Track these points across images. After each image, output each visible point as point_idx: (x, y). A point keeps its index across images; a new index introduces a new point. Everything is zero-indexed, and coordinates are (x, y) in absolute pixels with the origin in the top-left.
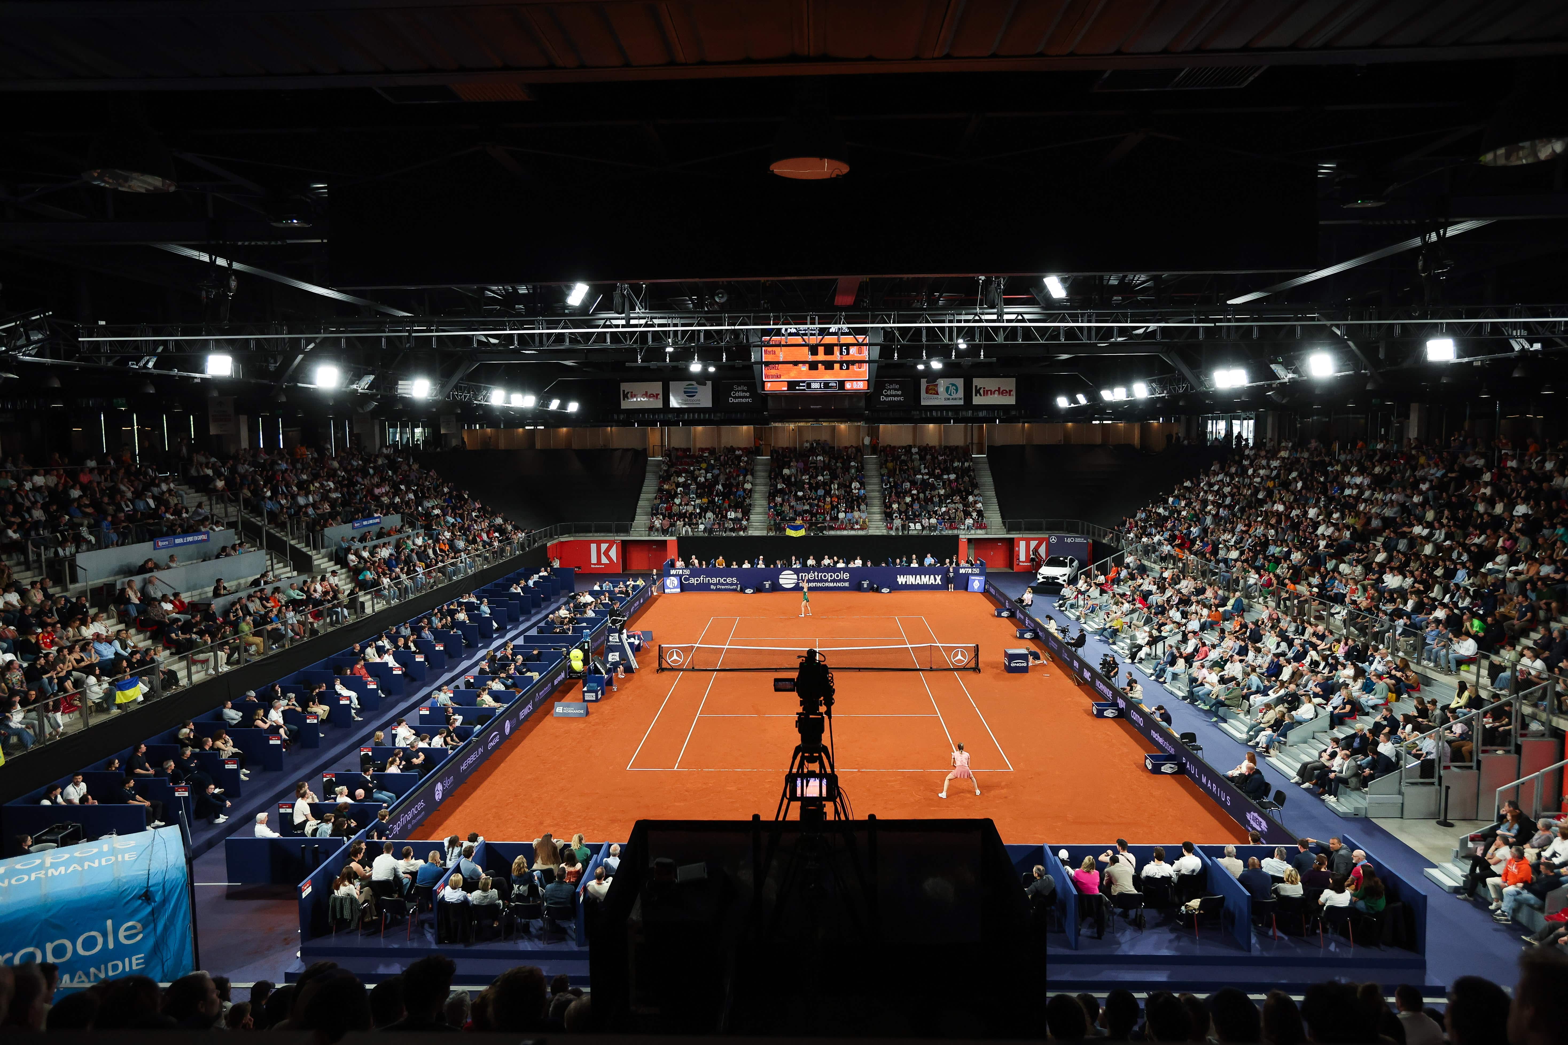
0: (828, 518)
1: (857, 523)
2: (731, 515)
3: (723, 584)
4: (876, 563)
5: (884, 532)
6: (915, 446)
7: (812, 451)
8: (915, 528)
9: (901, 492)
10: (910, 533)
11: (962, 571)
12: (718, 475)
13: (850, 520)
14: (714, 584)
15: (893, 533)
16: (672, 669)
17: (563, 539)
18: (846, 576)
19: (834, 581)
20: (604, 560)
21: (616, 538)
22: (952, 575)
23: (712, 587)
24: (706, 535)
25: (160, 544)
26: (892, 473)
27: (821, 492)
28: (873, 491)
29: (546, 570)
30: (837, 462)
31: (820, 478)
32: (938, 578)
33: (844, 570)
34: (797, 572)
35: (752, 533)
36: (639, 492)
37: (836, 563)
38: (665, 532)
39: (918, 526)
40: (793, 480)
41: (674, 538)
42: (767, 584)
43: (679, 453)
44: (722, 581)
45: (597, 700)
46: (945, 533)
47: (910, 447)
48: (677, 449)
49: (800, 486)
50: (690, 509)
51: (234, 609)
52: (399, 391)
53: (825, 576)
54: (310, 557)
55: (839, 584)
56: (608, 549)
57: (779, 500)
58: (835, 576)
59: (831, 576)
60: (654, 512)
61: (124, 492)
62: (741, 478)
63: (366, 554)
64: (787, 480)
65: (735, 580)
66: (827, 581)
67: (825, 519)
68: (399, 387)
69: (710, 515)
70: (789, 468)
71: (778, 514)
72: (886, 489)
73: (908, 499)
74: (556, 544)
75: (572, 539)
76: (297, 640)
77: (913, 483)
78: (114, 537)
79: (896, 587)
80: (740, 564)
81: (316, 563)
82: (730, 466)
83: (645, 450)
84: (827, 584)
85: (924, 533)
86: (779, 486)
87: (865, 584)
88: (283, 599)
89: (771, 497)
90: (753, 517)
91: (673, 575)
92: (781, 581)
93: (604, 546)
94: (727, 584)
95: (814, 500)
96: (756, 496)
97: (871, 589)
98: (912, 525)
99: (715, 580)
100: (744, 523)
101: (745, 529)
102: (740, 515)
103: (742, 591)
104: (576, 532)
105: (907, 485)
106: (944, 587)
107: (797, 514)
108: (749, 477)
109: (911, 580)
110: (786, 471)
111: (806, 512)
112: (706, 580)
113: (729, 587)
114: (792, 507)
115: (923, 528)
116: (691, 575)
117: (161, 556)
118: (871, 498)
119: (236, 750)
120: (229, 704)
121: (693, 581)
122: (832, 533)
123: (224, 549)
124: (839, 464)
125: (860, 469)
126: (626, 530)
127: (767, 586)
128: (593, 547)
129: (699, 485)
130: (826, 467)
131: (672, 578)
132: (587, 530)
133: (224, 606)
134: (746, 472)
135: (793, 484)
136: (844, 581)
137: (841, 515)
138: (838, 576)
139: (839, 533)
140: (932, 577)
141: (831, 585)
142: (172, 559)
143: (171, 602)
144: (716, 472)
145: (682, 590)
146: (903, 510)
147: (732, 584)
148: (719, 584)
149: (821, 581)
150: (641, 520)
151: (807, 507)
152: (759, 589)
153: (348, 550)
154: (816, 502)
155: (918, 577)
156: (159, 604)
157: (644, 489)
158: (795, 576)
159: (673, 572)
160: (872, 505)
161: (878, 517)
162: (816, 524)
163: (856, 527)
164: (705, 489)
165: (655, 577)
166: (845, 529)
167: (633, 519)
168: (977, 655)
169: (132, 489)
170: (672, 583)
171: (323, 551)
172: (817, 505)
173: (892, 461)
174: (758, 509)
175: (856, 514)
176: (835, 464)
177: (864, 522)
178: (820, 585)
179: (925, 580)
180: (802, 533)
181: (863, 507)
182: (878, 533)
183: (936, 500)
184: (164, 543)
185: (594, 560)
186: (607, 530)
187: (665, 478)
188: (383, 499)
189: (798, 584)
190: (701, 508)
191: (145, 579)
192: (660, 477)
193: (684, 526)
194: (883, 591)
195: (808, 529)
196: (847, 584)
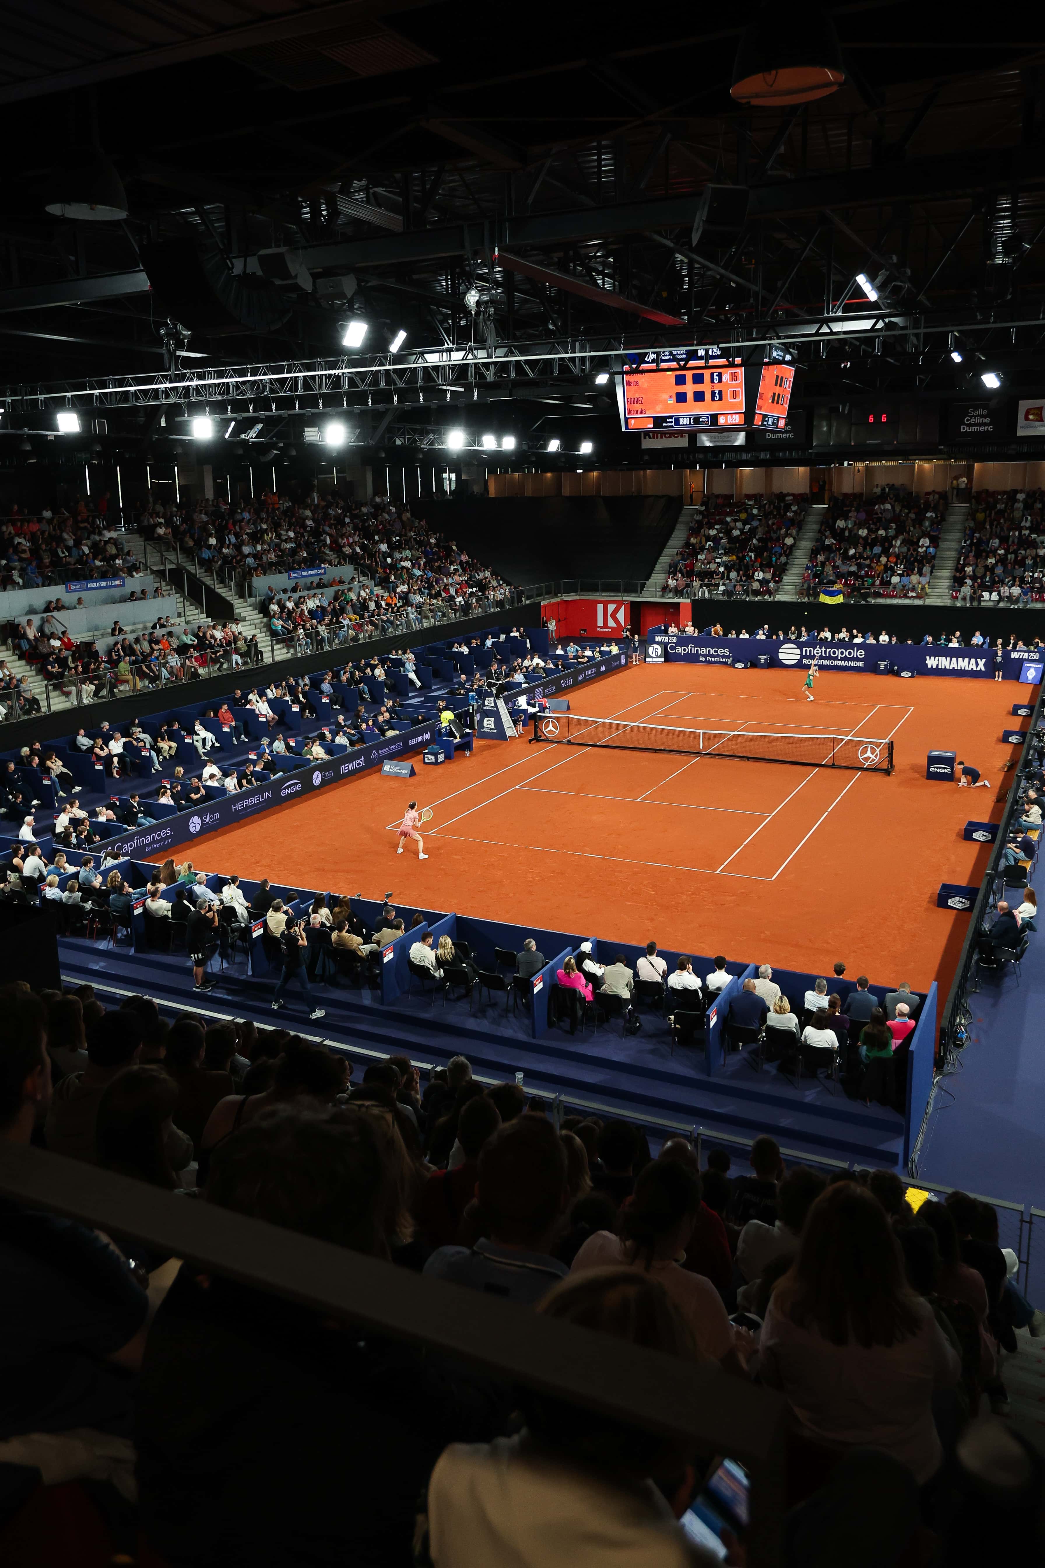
0: (877, 583)
1: (913, 589)
2: (759, 575)
3: (713, 656)
4: (901, 640)
5: (947, 602)
6: (1021, 491)
7: (882, 498)
8: (989, 598)
9: (984, 551)
10: (983, 604)
11: (1014, 655)
12: (757, 527)
13: (904, 586)
14: (704, 656)
15: (959, 604)
16: (548, 741)
17: (566, 597)
18: (861, 653)
19: (845, 659)
20: (611, 623)
21: (625, 599)
22: (999, 659)
23: (701, 658)
24: (725, 598)
25: (72, 587)
26: (980, 527)
27: (877, 550)
28: (949, 549)
29: (518, 631)
30: (910, 512)
31: (882, 532)
32: (981, 663)
33: (859, 646)
34: (800, 645)
35: (781, 597)
36: (663, 546)
37: (853, 637)
38: (678, 592)
39: (995, 596)
40: (847, 534)
41: (689, 601)
42: (763, 659)
43: (720, 501)
44: (712, 652)
45: (436, 763)
46: (1030, 606)
47: (1016, 492)
48: (717, 496)
49: (854, 540)
50: (713, 566)
51: (116, 649)
52: (307, 438)
53: (834, 653)
54: (232, 605)
55: (852, 664)
56: (616, 611)
57: (820, 558)
58: (846, 653)
59: (842, 653)
60: (672, 570)
61: (65, 540)
62: (783, 531)
63: (290, 605)
64: (838, 534)
65: (727, 652)
66: (836, 659)
67: (873, 584)
68: (306, 434)
69: (733, 575)
70: (846, 519)
71: (816, 576)
72: (963, 547)
73: (992, 561)
74: (558, 603)
75: (577, 598)
76: (172, 682)
77: (1004, 540)
78: (39, 580)
79: (923, 671)
80: (738, 633)
81: (237, 611)
82: (775, 517)
83: (681, 497)
84: (836, 663)
85: (1001, 604)
86: (827, 542)
87: (882, 665)
88: (175, 643)
89: (814, 553)
90: (786, 579)
91: (658, 643)
92: (781, 656)
93: (611, 608)
94: (718, 656)
95: (865, 559)
96: (798, 553)
97: (890, 671)
98: (986, 595)
99: (704, 651)
100: (772, 585)
101: (770, 593)
102: (768, 576)
103: (733, 666)
104: (582, 590)
105: (996, 542)
106: (988, 674)
107: (840, 576)
108: (794, 532)
109: (944, 663)
110: (840, 524)
111: (851, 574)
112: (694, 650)
113: (720, 660)
114: (835, 567)
115: (1001, 599)
116: (677, 644)
117: (69, 598)
118: (943, 559)
119: (65, 770)
120: (82, 732)
121: (680, 650)
122: (881, 601)
123: (133, 594)
124: (912, 516)
125: (940, 521)
126: (638, 589)
127: (762, 661)
128: (600, 607)
129: (732, 540)
130: (896, 518)
131: (656, 646)
132: (594, 589)
133: (108, 646)
134: (792, 523)
135: (845, 539)
136: (857, 659)
137: (895, 580)
138: (850, 653)
139: (889, 601)
140: (973, 660)
141: (842, 663)
142: (80, 601)
143: (60, 639)
144: (755, 523)
145: (666, 661)
146: (979, 575)
147: (723, 657)
148: (709, 655)
149: (829, 658)
150: (657, 578)
151: (853, 568)
152: (755, 664)
153: (270, 600)
154: (868, 562)
155: (954, 659)
156: (49, 640)
157: (670, 543)
158: (798, 651)
159: (658, 639)
160: (942, 568)
161: (946, 583)
162: (859, 589)
163: (911, 594)
164: (738, 546)
165: (637, 644)
166: (895, 597)
167: (648, 577)
168: (891, 755)
169: (74, 537)
170: (655, 650)
171: (252, 600)
172: (869, 566)
173: (984, 511)
174: (795, 570)
175: (915, 578)
176: (907, 514)
177: (923, 588)
178: (828, 663)
179: (963, 664)
180: (839, 599)
181: (926, 569)
182: (939, 603)
183: (1029, 562)
184: (77, 587)
185: (600, 622)
186: (615, 589)
187: (695, 531)
188: (344, 550)
189: (800, 660)
190: (726, 567)
191: (42, 618)
192: (691, 528)
193: (701, 587)
194: (902, 674)
195: (847, 596)
196: (861, 664)
